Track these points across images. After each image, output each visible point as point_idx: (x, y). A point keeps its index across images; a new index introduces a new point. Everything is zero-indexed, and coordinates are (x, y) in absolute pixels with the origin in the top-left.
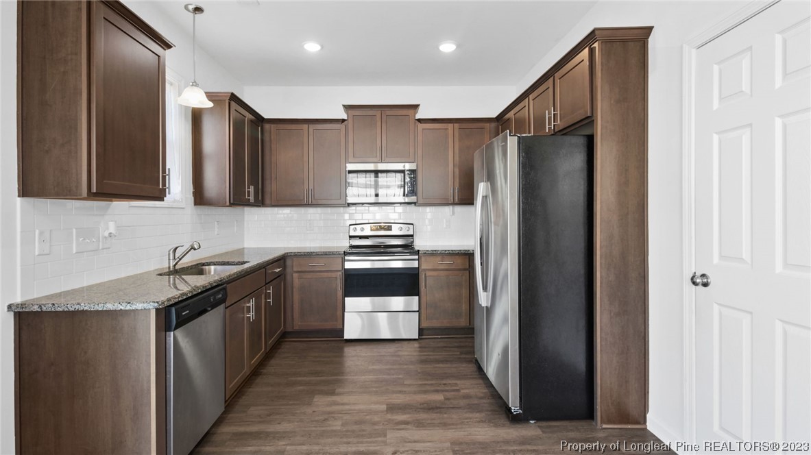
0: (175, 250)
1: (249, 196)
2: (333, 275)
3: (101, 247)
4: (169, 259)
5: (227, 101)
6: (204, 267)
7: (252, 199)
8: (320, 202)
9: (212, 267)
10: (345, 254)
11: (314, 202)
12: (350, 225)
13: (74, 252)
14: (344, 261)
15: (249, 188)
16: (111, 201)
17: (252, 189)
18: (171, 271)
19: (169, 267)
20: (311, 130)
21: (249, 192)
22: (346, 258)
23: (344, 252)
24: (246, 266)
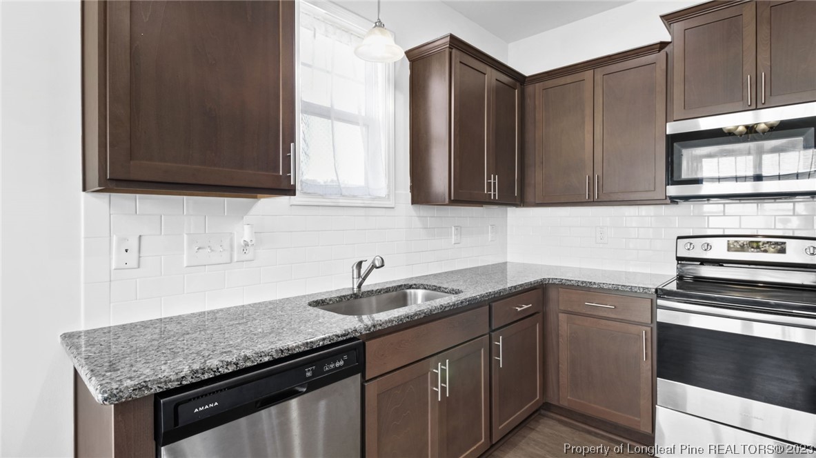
0: (360, 264)
1: (489, 189)
2: (633, 329)
3: (235, 259)
4: (353, 278)
5: (447, 50)
6: (408, 291)
7: (494, 194)
8: (614, 197)
9: (420, 293)
10: (661, 293)
11: (603, 198)
12: (679, 238)
13: (185, 265)
14: (654, 308)
15: (489, 178)
16: (256, 197)
17: (495, 180)
18: (354, 294)
19: (353, 288)
20: (599, 77)
21: (489, 184)
22: (660, 302)
23: (656, 290)
24: (462, 297)
